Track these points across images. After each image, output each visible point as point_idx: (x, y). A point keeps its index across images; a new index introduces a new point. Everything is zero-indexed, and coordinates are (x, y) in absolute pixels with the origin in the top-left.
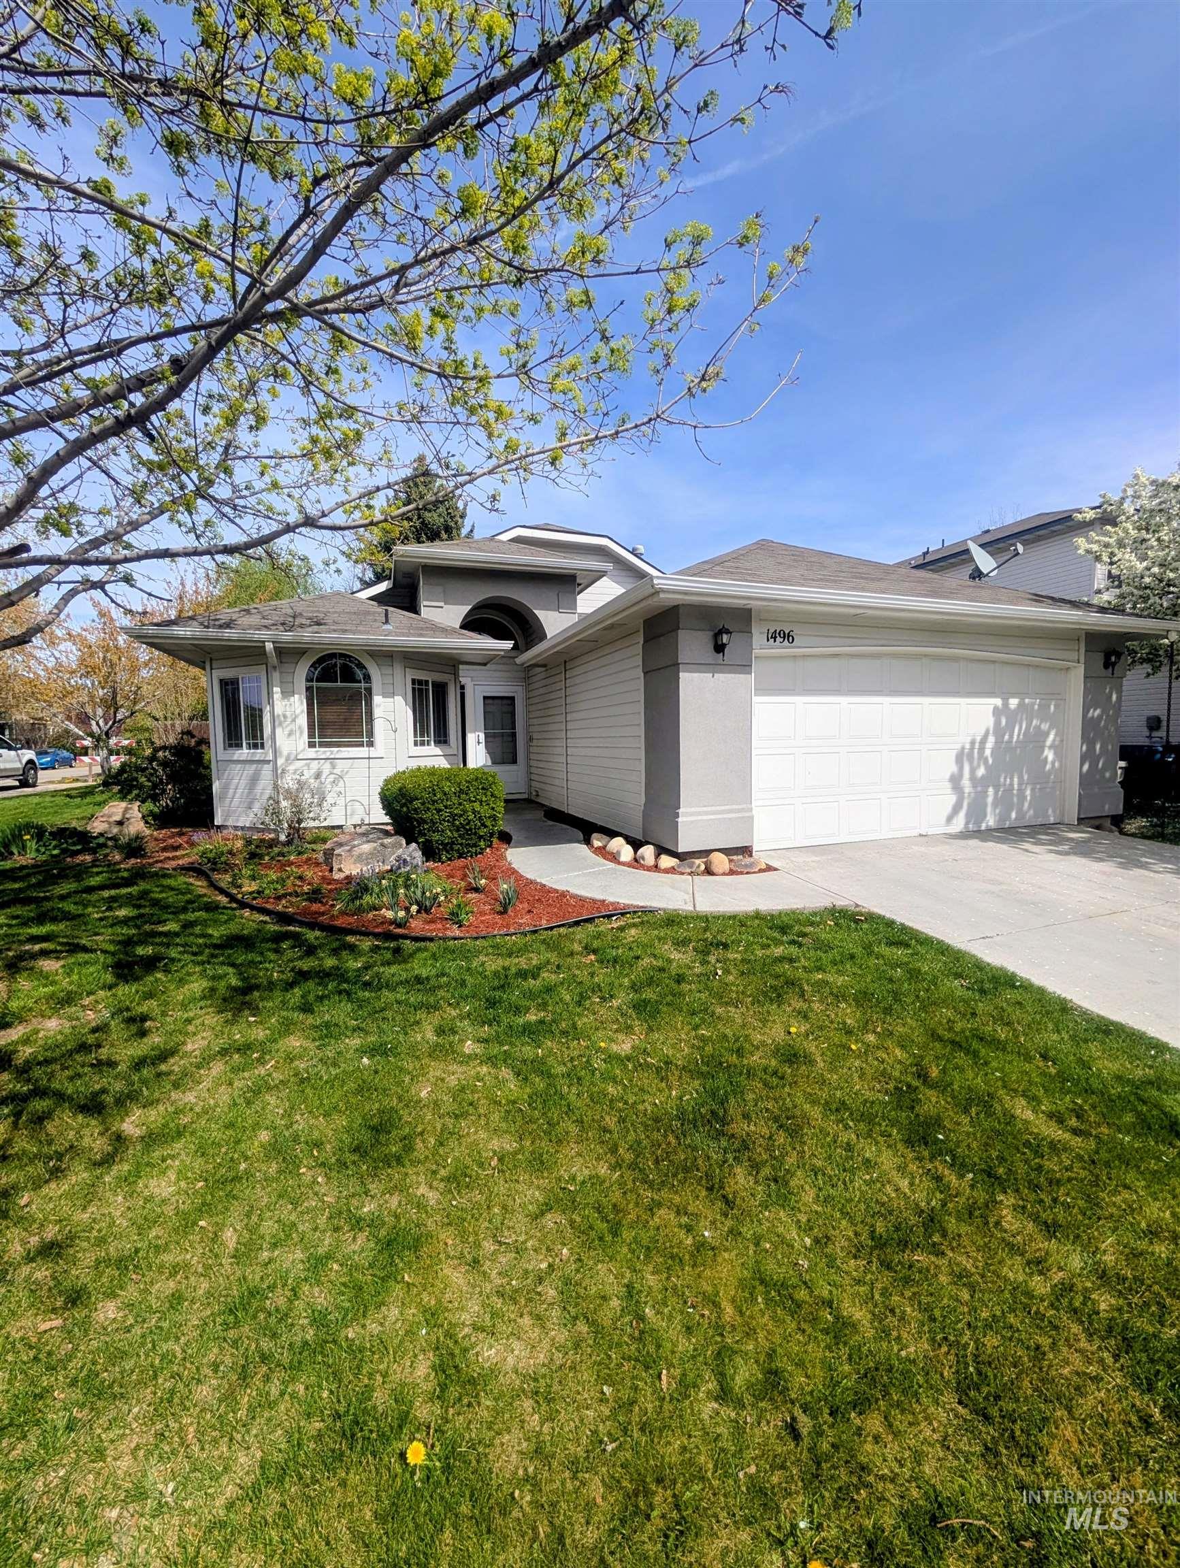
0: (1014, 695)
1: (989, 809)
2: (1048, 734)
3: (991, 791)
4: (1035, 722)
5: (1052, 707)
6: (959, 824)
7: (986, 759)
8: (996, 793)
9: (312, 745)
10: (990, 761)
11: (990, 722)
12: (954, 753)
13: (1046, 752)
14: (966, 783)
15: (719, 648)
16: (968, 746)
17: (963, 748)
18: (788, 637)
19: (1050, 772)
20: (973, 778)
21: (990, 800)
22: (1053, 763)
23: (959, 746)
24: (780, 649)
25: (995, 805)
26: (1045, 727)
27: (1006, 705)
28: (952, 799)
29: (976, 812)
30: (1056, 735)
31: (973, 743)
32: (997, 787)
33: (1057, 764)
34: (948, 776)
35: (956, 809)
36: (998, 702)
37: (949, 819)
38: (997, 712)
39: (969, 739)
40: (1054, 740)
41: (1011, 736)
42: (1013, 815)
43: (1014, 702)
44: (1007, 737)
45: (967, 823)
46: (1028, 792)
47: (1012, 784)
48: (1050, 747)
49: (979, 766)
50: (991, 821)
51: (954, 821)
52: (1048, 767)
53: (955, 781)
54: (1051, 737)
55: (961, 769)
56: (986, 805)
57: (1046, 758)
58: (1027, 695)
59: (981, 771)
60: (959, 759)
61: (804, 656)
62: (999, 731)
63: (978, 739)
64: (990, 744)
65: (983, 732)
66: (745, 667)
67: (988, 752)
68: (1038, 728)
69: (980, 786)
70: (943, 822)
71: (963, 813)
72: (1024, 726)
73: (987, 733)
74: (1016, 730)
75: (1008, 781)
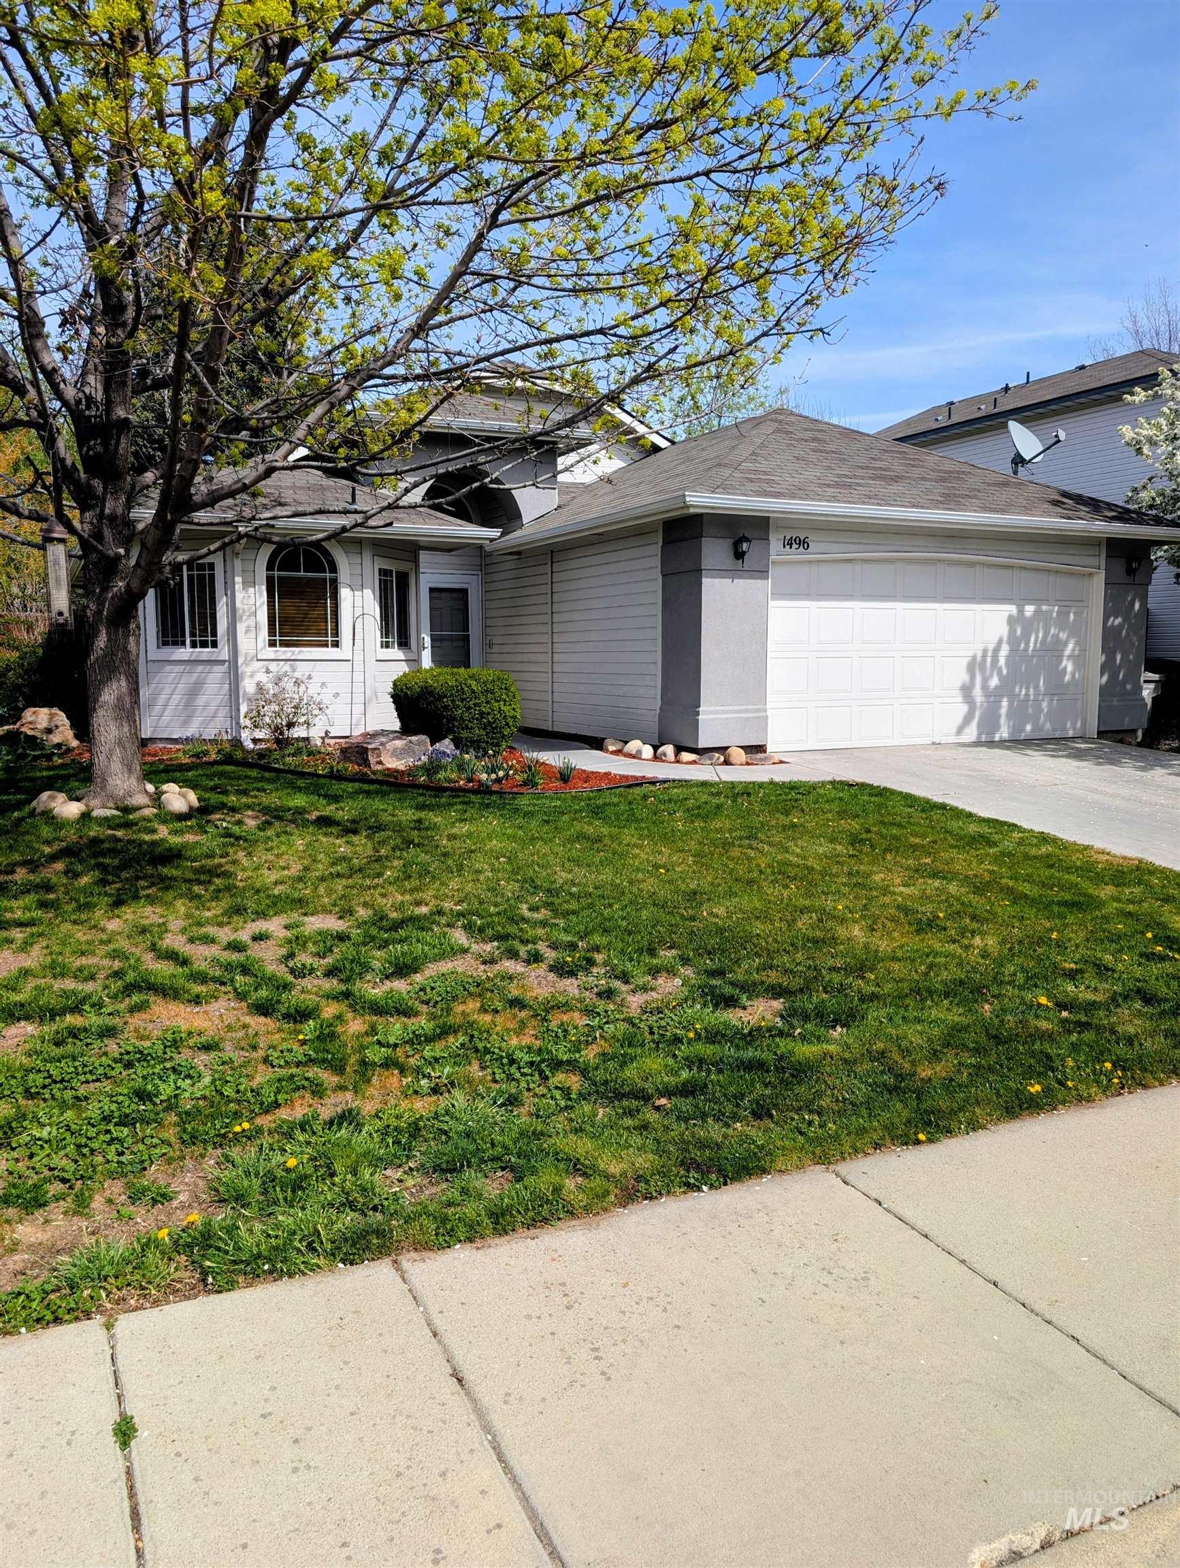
0: (1030, 601)
1: (1003, 720)
2: (1066, 644)
3: (1005, 703)
4: (1052, 631)
5: (1072, 616)
6: (971, 734)
7: (1000, 670)
8: (1010, 704)
9: (272, 644)
10: (1004, 672)
11: (1004, 630)
12: (965, 661)
13: (1065, 662)
14: (977, 692)
15: (739, 555)
16: (979, 654)
17: (974, 657)
18: (803, 543)
19: (1069, 684)
20: (985, 687)
21: (1004, 711)
22: (1072, 674)
23: (971, 653)
24: (795, 554)
25: (1009, 716)
26: (1063, 636)
27: (1021, 611)
28: (964, 709)
29: (989, 722)
30: (1076, 644)
31: (985, 651)
32: (1012, 697)
33: (1077, 675)
34: (959, 684)
35: (968, 719)
36: (1012, 609)
37: (960, 731)
38: (1011, 621)
39: (981, 647)
40: (1073, 650)
41: (1027, 644)
42: (1029, 728)
43: (1029, 610)
44: (1022, 645)
45: (979, 735)
46: (1045, 705)
47: (1027, 695)
48: (1069, 657)
49: (991, 676)
50: (1004, 733)
51: (967, 730)
52: (1067, 678)
53: (966, 690)
54: (1070, 646)
55: (973, 677)
56: (999, 716)
57: (1065, 668)
58: (1046, 601)
59: (994, 682)
60: (971, 668)
61: (819, 561)
62: (1013, 640)
63: (991, 647)
64: (1005, 651)
65: (996, 640)
66: (762, 573)
67: (1002, 661)
68: (1056, 637)
69: (993, 697)
70: (954, 730)
71: (974, 723)
72: (1041, 635)
73: (1000, 642)
74: (1033, 639)
75: (1024, 692)
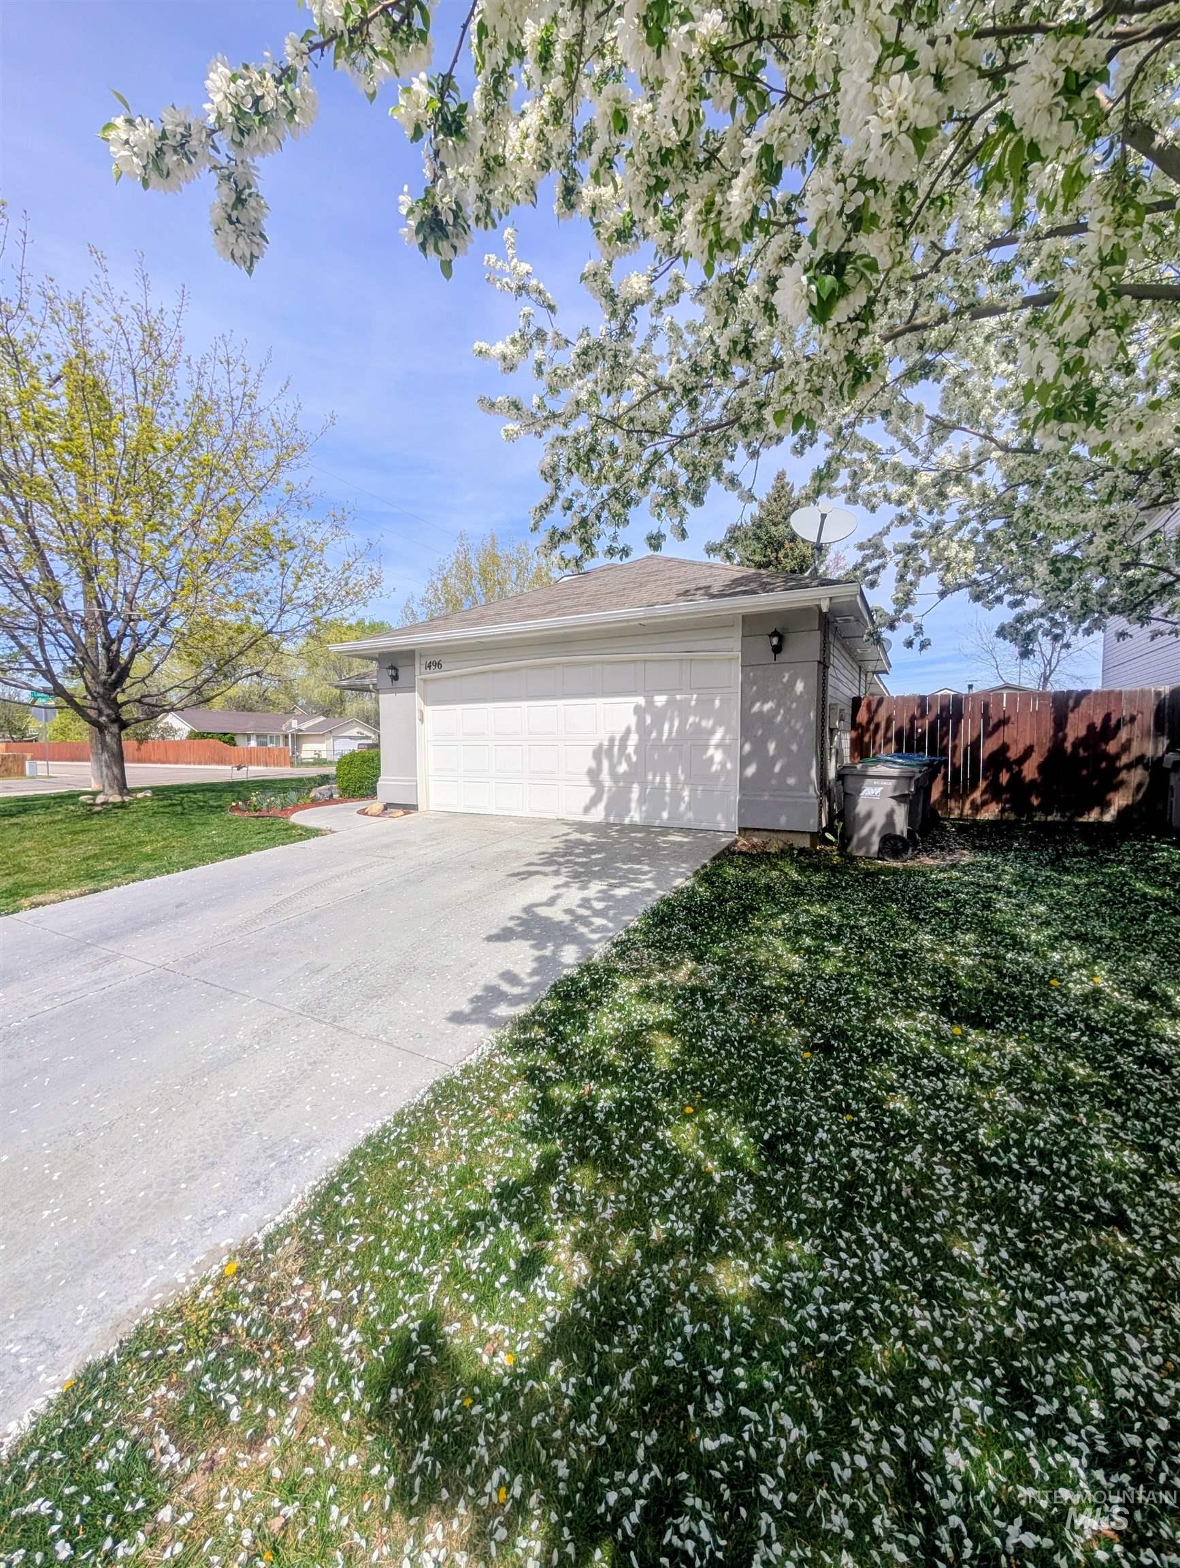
0: (660, 692)
1: (633, 805)
2: (712, 732)
3: (636, 788)
4: (691, 720)
5: (717, 703)
6: (598, 815)
7: (628, 758)
8: (643, 790)
10: (634, 758)
11: (632, 721)
12: (590, 751)
13: (711, 751)
14: (605, 776)
15: (395, 678)
16: (606, 743)
17: (601, 746)
18: (438, 665)
19: (717, 775)
20: (613, 773)
21: (635, 795)
22: (723, 764)
23: (597, 743)
24: (435, 674)
25: (640, 801)
26: (707, 724)
27: (650, 703)
28: (592, 791)
29: (619, 805)
30: (726, 732)
31: (612, 740)
32: (643, 784)
33: (729, 766)
34: (585, 770)
35: (595, 801)
36: (641, 701)
37: (587, 810)
38: (638, 710)
39: (608, 736)
40: (723, 739)
41: (660, 733)
42: (665, 815)
43: (660, 700)
44: (654, 735)
45: (607, 815)
46: (686, 793)
47: (663, 783)
48: (717, 746)
49: (620, 763)
50: (636, 817)
51: (593, 811)
52: (714, 768)
53: (594, 775)
54: (718, 735)
55: (599, 763)
56: (630, 800)
57: (712, 758)
58: (680, 690)
59: (623, 768)
60: (597, 754)
62: (642, 729)
63: (618, 737)
64: (634, 739)
65: (623, 729)
66: (411, 689)
67: (630, 750)
68: (696, 726)
69: (623, 783)
70: (581, 810)
71: (601, 806)
72: (676, 723)
73: (628, 731)
74: (666, 727)
75: (658, 779)
